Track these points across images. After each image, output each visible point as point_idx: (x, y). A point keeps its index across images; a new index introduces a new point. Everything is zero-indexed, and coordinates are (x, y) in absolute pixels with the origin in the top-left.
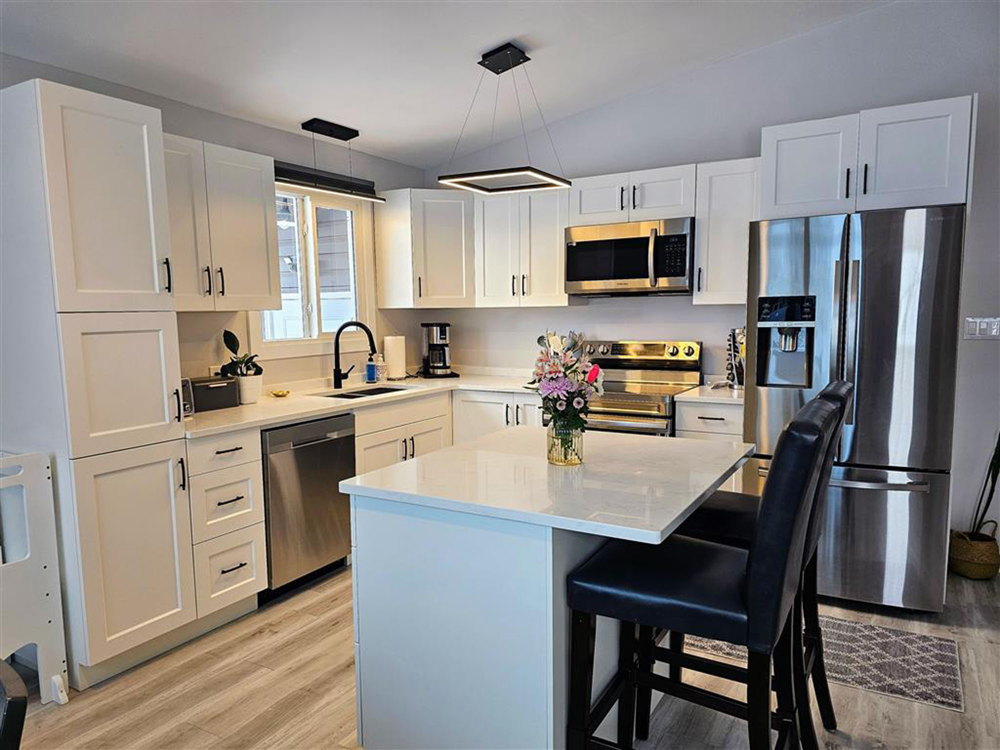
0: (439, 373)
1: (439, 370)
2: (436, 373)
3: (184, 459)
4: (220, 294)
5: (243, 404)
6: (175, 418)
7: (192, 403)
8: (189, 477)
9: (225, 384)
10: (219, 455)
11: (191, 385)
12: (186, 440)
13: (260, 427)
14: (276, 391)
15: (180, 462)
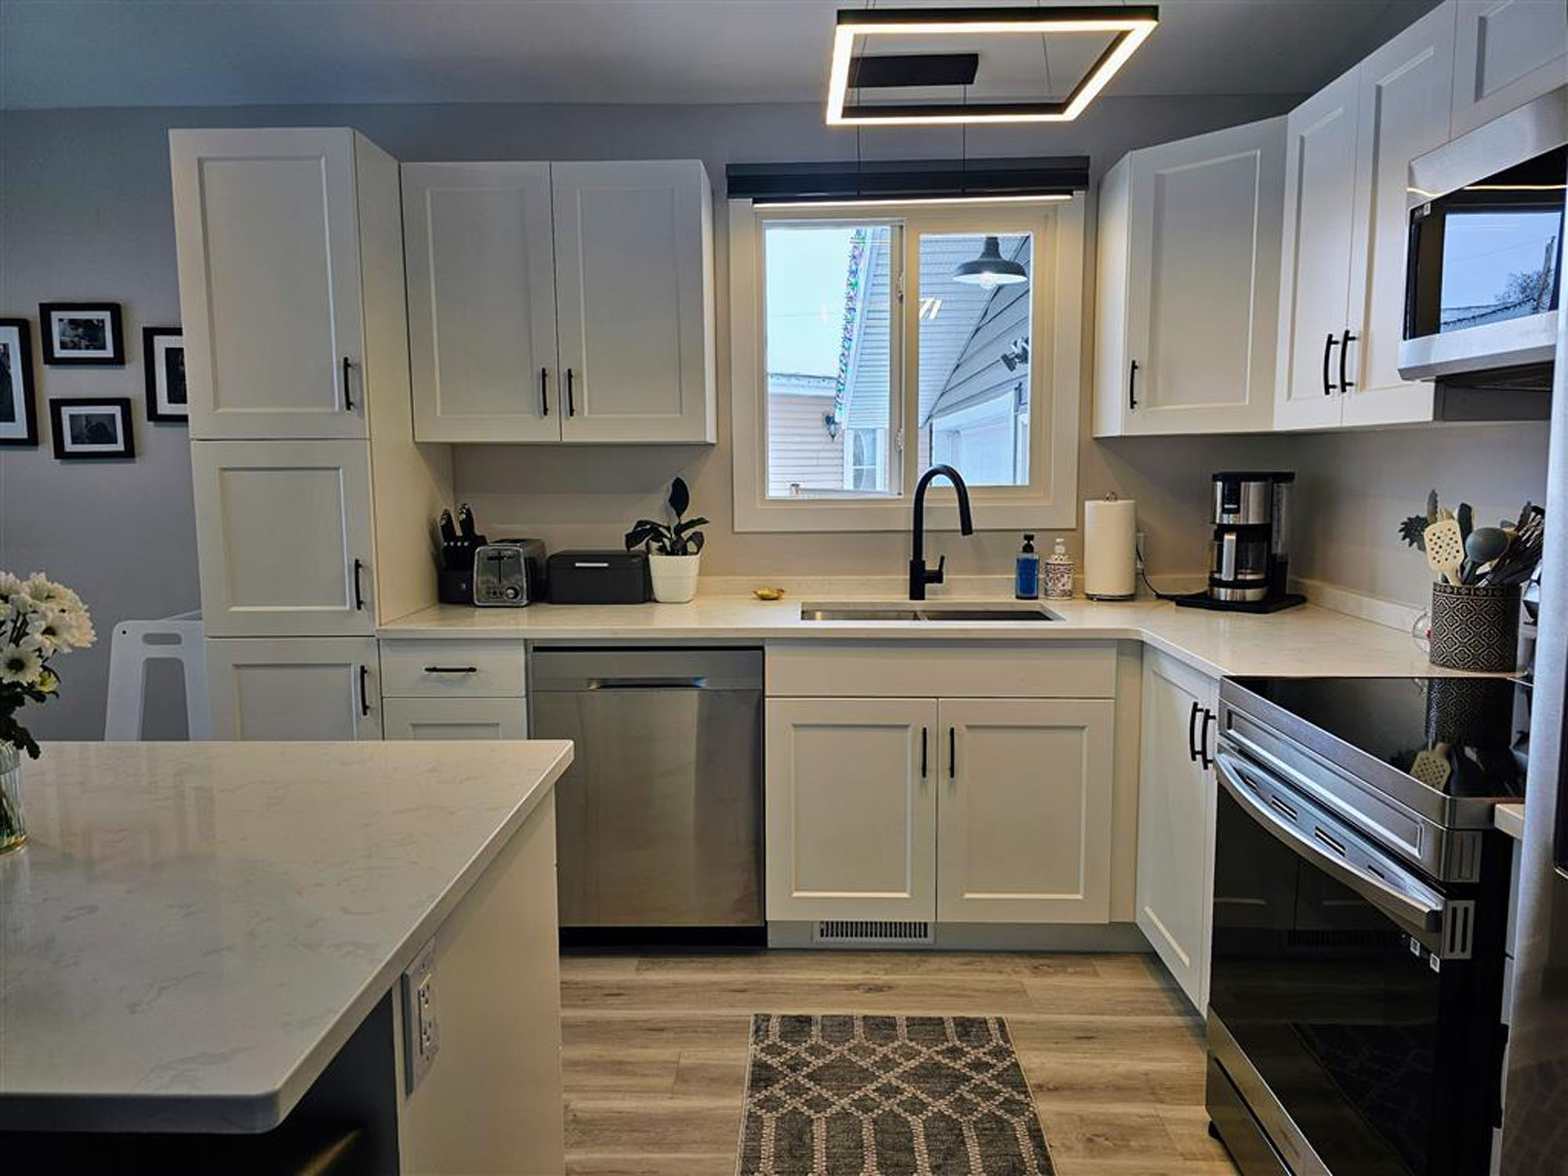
0: (1223, 598)
1: (1223, 591)
2: (1216, 597)
3: (372, 665)
4: (572, 415)
5: (656, 601)
6: (359, 604)
7: (522, 588)
8: (382, 698)
9: (606, 565)
10: (435, 674)
11: (525, 560)
12: (378, 640)
13: (526, 640)
14: (764, 588)
15: (363, 671)
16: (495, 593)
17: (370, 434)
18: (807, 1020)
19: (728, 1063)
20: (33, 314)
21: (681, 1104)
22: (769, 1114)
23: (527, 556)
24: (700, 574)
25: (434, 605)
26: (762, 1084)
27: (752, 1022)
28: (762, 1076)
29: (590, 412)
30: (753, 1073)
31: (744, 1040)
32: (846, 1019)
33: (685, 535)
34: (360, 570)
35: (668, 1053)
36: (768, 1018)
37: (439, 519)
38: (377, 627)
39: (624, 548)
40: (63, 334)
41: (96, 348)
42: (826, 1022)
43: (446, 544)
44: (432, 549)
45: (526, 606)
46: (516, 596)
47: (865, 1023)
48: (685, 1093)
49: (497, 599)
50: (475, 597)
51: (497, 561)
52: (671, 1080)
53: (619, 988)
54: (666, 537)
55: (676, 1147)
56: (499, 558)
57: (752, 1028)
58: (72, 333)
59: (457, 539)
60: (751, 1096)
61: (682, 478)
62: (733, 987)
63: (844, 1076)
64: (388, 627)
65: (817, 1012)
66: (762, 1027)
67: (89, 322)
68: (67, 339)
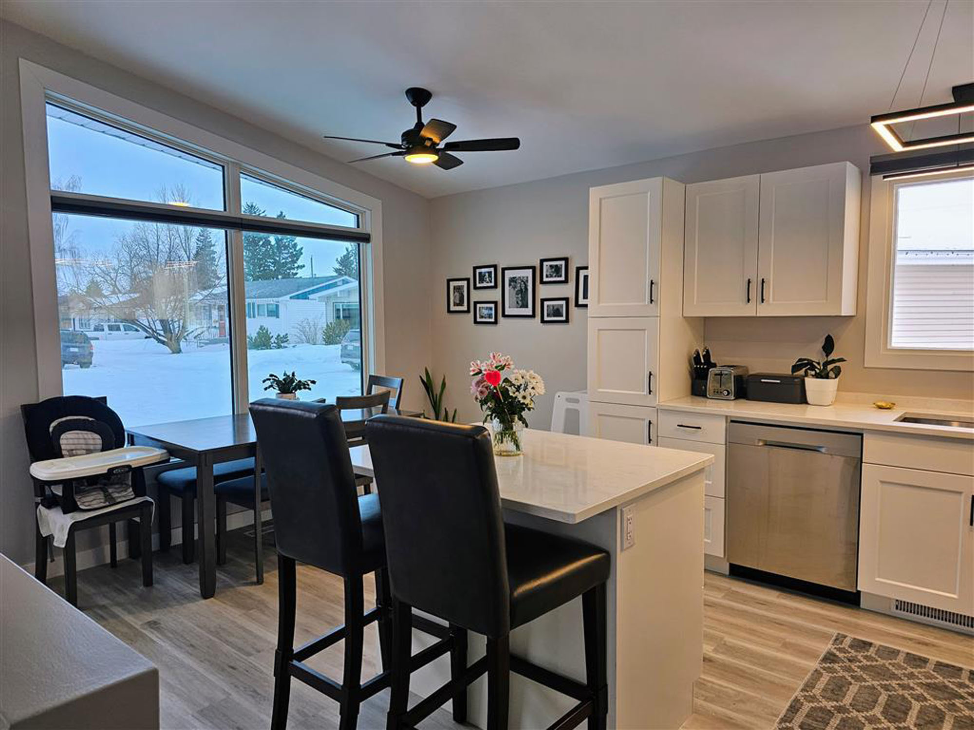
3: (654, 421)
4: (763, 302)
5: (809, 404)
6: (650, 392)
7: (731, 391)
8: (658, 437)
9: (779, 381)
10: (682, 428)
11: (734, 377)
12: (658, 409)
13: (727, 417)
14: (882, 401)
15: (650, 423)
16: (717, 392)
17: (660, 314)
18: (870, 644)
19: (815, 648)
20: (537, 264)
21: (780, 655)
22: (827, 674)
23: (735, 374)
24: (838, 390)
25: (687, 396)
26: (829, 661)
27: (835, 635)
28: (830, 658)
29: (774, 300)
30: (825, 656)
31: (827, 641)
32: (896, 651)
33: (830, 367)
34: (652, 376)
35: (782, 635)
36: (845, 637)
37: (693, 353)
38: (657, 403)
39: (791, 373)
40: (547, 271)
41: (558, 277)
42: (881, 648)
43: (695, 366)
44: (689, 368)
45: (733, 400)
46: (728, 395)
47: (907, 656)
48: (784, 652)
49: (718, 395)
50: (708, 393)
51: (719, 377)
52: (780, 645)
53: (765, 601)
54: (817, 368)
55: (772, 670)
56: (721, 375)
57: (834, 638)
58: (550, 271)
59: (701, 364)
60: (820, 664)
61: (831, 335)
62: (831, 619)
63: (881, 673)
64: (662, 404)
65: (877, 643)
66: (840, 639)
67: (556, 266)
68: (548, 274)
